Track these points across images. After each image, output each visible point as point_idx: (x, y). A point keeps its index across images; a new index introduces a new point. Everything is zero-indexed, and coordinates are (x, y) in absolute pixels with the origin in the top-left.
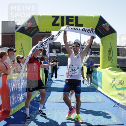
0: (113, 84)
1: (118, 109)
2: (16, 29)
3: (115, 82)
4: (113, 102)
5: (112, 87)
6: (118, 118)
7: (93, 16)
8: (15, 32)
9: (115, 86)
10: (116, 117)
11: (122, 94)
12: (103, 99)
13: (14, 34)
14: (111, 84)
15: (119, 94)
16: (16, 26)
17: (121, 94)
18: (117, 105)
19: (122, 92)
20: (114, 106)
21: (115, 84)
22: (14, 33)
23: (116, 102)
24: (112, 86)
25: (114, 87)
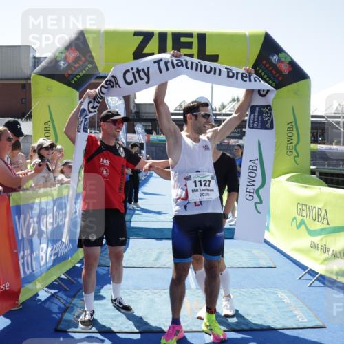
0: (299, 219)
1: (310, 286)
2: (35, 68)
3: (304, 214)
4: (297, 267)
5: (298, 227)
6: (310, 309)
7: (247, 33)
8: (33, 75)
9: (305, 224)
10: (306, 308)
11: (322, 246)
12: (271, 260)
13: (29, 82)
14: (295, 218)
15: (315, 246)
16: (35, 58)
17: (319, 247)
18: (308, 276)
19: (321, 240)
20: (300, 279)
21: (305, 219)
22: (29, 79)
23: (307, 268)
24: (298, 224)
25: (303, 226)
